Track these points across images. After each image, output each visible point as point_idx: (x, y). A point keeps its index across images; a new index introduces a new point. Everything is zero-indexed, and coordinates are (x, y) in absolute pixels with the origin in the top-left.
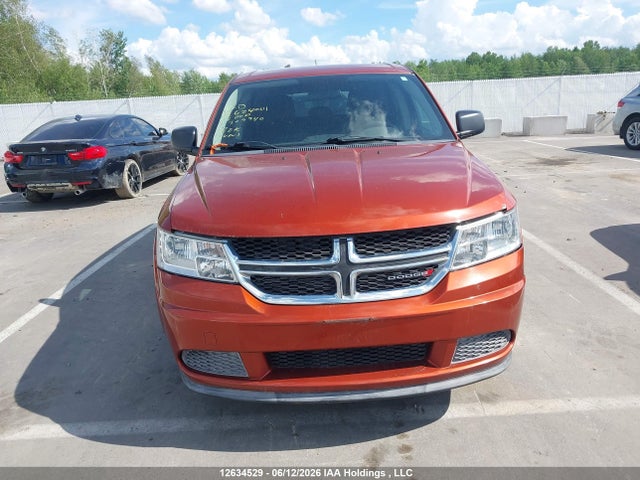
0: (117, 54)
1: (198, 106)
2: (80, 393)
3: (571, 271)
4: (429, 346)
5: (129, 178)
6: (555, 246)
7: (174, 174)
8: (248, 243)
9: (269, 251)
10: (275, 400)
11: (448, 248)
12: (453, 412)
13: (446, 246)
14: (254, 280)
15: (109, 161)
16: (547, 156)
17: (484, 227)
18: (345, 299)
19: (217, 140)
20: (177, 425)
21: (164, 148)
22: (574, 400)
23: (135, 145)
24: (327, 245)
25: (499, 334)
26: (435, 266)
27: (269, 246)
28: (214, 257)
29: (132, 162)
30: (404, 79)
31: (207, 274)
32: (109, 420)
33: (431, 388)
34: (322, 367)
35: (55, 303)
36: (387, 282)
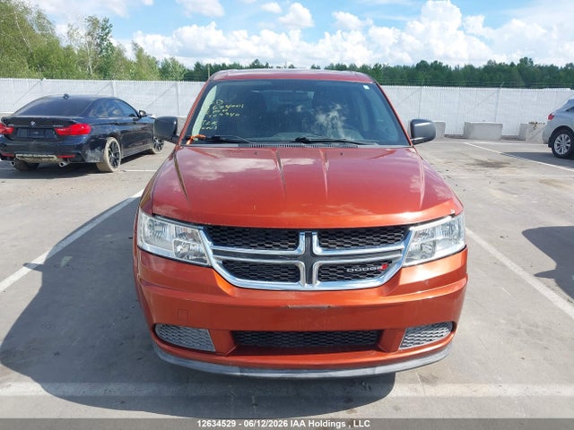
0: (103, 39)
1: (175, 93)
2: (58, 354)
3: (504, 266)
4: (380, 333)
5: (110, 154)
6: (491, 242)
7: (150, 152)
8: (222, 231)
9: (240, 239)
10: (239, 374)
11: (401, 246)
12: (398, 391)
13: (399, 244)
14: (226, 264)
15: (92, 137)
16: (484, 158)
17: (434, 228)
18: (307, 287)
19: (196, 132)
20: (147, 390)
21: (143, 129)
22: (505, 386)
23: (117, 124)
24: (294, 237)
25: (443, 325)
26: (389, 261)
27: (241, 235)
28: (190, 241)
29: (113, 139)
30: (366, 87)
31: (183, 256)
32: (85, 382)
33: (379, 370)
34: (282, 346)
35: (38, 268)
36: (346, 273)
